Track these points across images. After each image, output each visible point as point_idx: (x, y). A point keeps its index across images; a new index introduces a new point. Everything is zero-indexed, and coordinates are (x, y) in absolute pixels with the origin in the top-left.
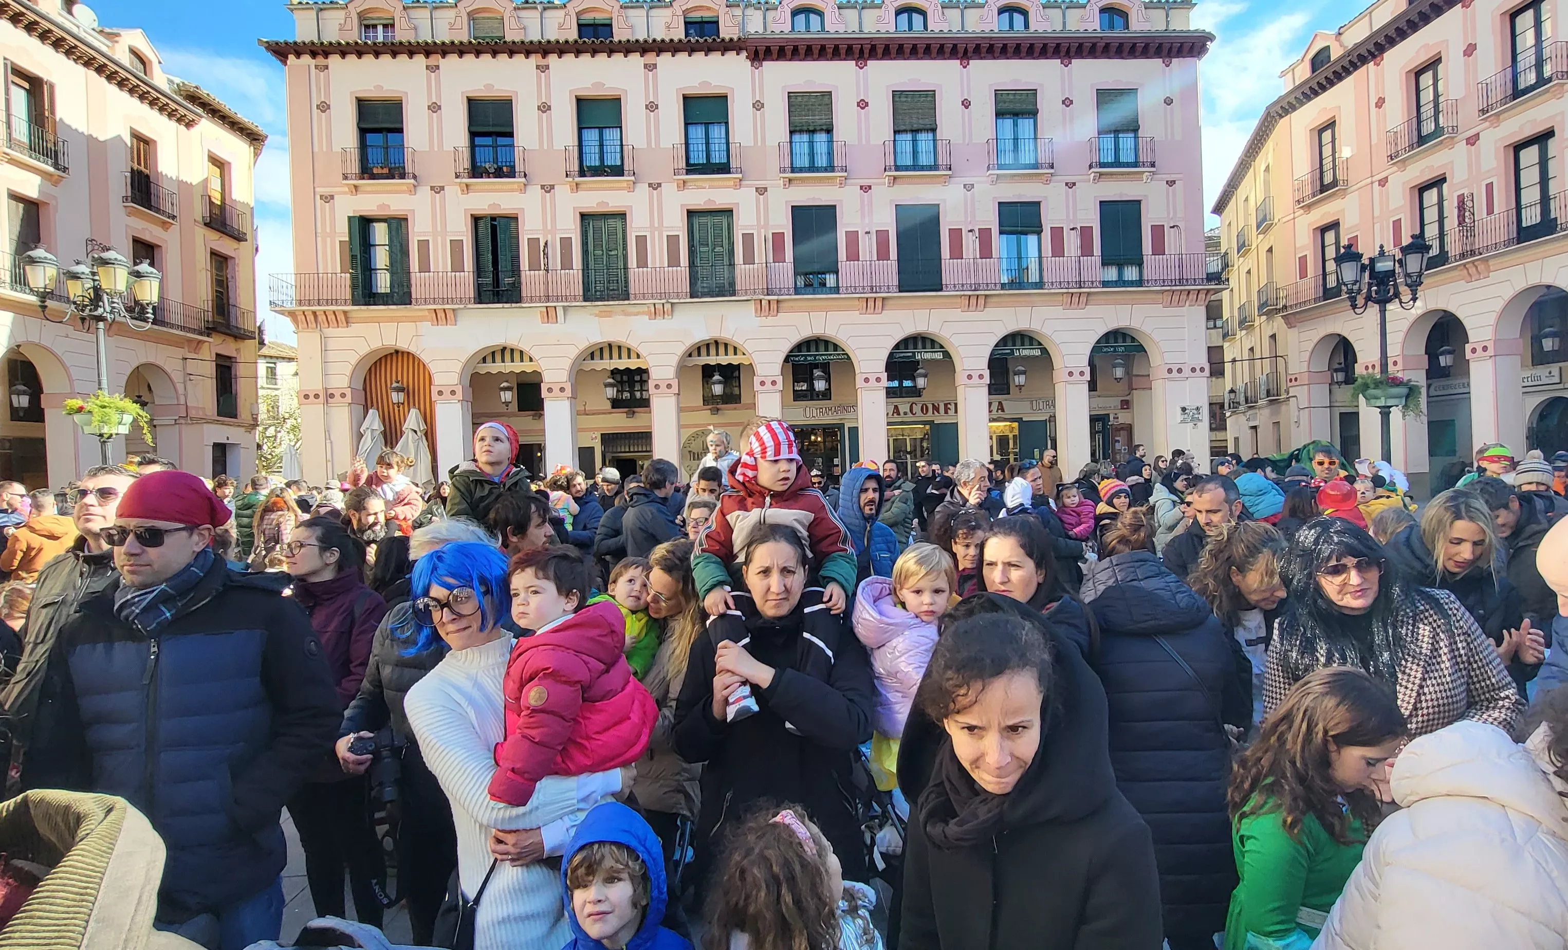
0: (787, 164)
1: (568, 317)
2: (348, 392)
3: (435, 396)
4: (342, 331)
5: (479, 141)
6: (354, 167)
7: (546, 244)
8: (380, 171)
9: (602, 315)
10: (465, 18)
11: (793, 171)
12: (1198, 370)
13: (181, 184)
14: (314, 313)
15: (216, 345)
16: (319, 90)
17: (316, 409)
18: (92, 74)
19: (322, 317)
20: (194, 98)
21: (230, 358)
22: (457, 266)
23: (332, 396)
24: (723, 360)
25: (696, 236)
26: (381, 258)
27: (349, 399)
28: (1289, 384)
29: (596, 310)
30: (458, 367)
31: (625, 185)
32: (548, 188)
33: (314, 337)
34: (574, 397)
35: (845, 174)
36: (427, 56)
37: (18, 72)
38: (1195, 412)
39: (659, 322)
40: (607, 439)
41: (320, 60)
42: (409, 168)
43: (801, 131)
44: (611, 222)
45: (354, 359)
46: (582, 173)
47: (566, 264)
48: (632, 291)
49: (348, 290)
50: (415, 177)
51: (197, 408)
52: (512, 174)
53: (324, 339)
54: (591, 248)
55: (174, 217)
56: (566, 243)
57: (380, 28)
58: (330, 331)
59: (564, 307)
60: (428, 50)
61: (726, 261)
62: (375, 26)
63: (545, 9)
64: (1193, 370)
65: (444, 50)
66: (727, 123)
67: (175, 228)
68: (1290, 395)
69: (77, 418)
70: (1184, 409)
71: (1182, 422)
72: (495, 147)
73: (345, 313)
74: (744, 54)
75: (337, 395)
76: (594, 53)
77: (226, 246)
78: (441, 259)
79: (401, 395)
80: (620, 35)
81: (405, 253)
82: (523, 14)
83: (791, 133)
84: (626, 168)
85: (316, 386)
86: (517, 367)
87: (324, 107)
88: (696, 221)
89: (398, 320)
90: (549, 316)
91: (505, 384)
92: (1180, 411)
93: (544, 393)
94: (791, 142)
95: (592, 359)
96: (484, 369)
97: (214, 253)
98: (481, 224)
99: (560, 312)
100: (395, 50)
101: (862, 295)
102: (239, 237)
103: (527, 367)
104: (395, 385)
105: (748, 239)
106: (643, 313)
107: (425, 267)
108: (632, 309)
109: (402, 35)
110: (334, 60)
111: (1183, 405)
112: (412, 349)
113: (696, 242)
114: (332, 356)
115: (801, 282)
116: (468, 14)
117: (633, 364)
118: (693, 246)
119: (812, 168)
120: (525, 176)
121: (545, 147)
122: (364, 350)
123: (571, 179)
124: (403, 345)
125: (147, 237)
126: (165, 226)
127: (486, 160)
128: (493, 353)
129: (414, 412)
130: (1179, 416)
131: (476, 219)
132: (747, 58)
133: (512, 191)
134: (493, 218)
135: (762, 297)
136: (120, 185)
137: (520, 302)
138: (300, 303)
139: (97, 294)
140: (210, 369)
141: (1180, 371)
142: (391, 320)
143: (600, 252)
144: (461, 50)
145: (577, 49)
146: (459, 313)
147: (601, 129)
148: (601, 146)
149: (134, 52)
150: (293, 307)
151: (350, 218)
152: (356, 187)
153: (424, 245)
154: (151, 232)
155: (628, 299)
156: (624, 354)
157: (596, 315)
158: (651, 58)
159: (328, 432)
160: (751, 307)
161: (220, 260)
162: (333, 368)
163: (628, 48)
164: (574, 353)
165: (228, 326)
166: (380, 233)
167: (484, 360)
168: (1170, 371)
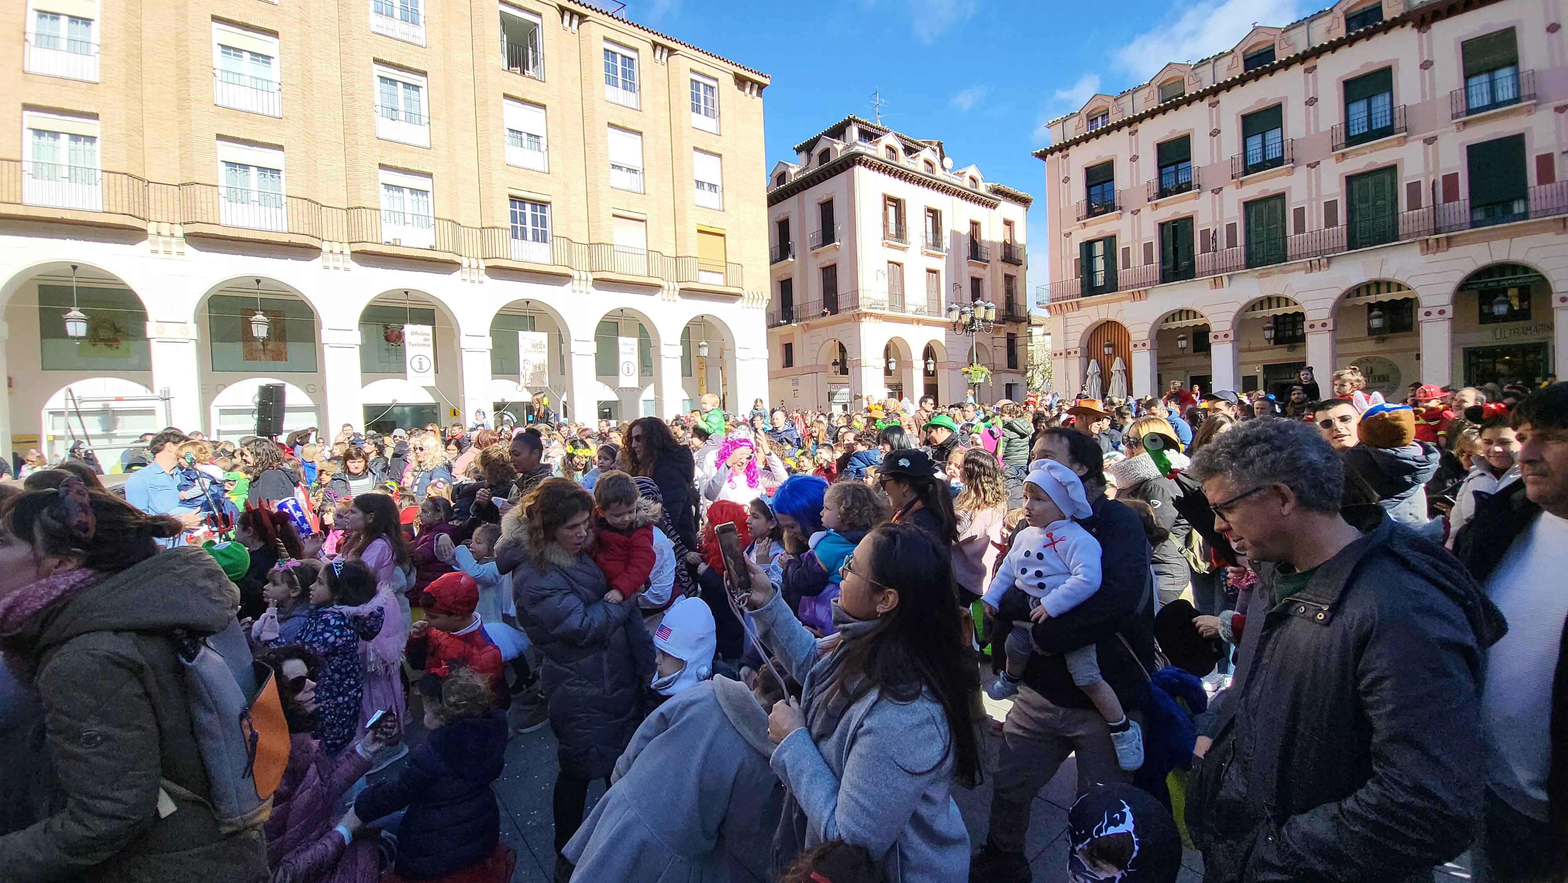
0: (1462, 108)
1: (1233, 282)
2: (1079, 350)
3: (1131, 348)
4: (1076, 313)
5: (1165, 171)
6: (1083, 211)
7: (1215, 232)
8: (1099, 210)
9: (1261, 276)
10: (1156, 90)
11: (1468, 115)
13: (991, 242)
14: (1060, 305)
15: (1007, 328)
16: (1064, 171)
17: (1061, 361)
18: (955, 198)
19: (1064, 307)
20: (997, 191)
21: (1013, 334)
22: (1148, 260)
23: (1069, 353)
24: (1385, 297)
25: (1356, 197)
26: (1100, 265)
27: (1079, 354)
29: (1257, 274)
30: (1148, 327)
31: (1284, 171)
32: (1217, 191)
33: (1059, 319)
34: (1236, 341)
35: (1534, 101)
36: (1130, 126)
37: (930, 210)
39: (1316, 275)
40: (1268, 369)
41: (1065, 152)
42: (1117, 204)
43: (1479, 73)
44: (1272, 203)
45: (1082, 329)
46: (1246, 172)
47: (1232, 243)
48: (1289, 254)
49: (1079, 288)
50: (1121, 208)
51: (999, 365)
52: (1189, 188)
53: (1065, 319)
54: (1253, 226)
55: (988, 261)
56: (1231, 228)
57: (1100, 119)
58: (1068, 315)
59: (1228, 276)
60: (1129, 123)
61: (1388, 211)
62: (1097, 118)
63: (1216, 60)
65: (1141, 119)
66: (1391, 90)
67: (988, 268)
69: (966, 376)
72: (1177, 173)
73: (1077, 302)
74: (1409, 26)
75: (1072, 353)
76: (1257, 77)
77: (1011, 270)
78: (1137, 258)
79: (1111, 349)
80: (1281, 56)
81: (1114, 258)
82: (1197, 71)
83: (1467, 78)
84: (1286, 158)
85: (1061, 348)
86: (1191, 322)
87: (1066, 180)
88: (1356, 185)
89: (1109, 302)
90: (1216, 284)
91: (1181, 336)
93: (1211, 339)
94: (1466, 87)
95: (1254, 310)
96: (1166, 326)
97: (1006, 276)
98: (1165, 227)
99: (1225, 280)
100: (1108, 131)
101: (1557, 217)
102: (1018, 263)
103: (1199, 322)
104: (1106, 343)
105: (1414, 189)
106: (1300, 269)
107: (1126, 265)
108: (1286, 268)
109: (1113, 119)
110: (1073, 150)
112: (1118, 320)
113: (1356, 202)
114: (1070, 329)
115: (1479, 216)
116: (1159, 87)
117: (1291, 310)
118: (1352, 205)
119: (1494, 104)
120: (1199, 186)
121: (1216, 161)
122: (1088, 323)
123: (1235, 180)
124: (1111, 318)
125: (977, 276)
126: (984, 267)
127: (1170, 183)
128: (1173, 315)
129: (1118, 359)
131: (1162, 226)
132: (1413, 26)
133: (1190, 199)
134: (1175, 221)
135: (1427, 237)
136: (965, 251)
137: (1194, 277)
138: (1053, 300)
139: (973, 319)
140: (1004, 342)
142: (1104, 302)
143: (1261, 228)
144: (1152, 114)
145: (1242, 81)
146: (1149, 292)
147: (1263, 134)
148: (1264, 147)
149: (972, 178)
150: (1047, 304)
151: (1081, 244)
152: (1084, 224)
153: (1126, 251)
154: (978, 272)
155: (1286, 261)
156: (1283, 303)
157: (1257, 277)
158: (1309, 64)
159: (1067, 375)
160: (1416, 248)
161: (1009, 279)
162: (1070, 336)
163: (1287, 64)
164: (1237, 307)
165: (1012, 316)
166: (1099, 248)
167: (1167, 320)
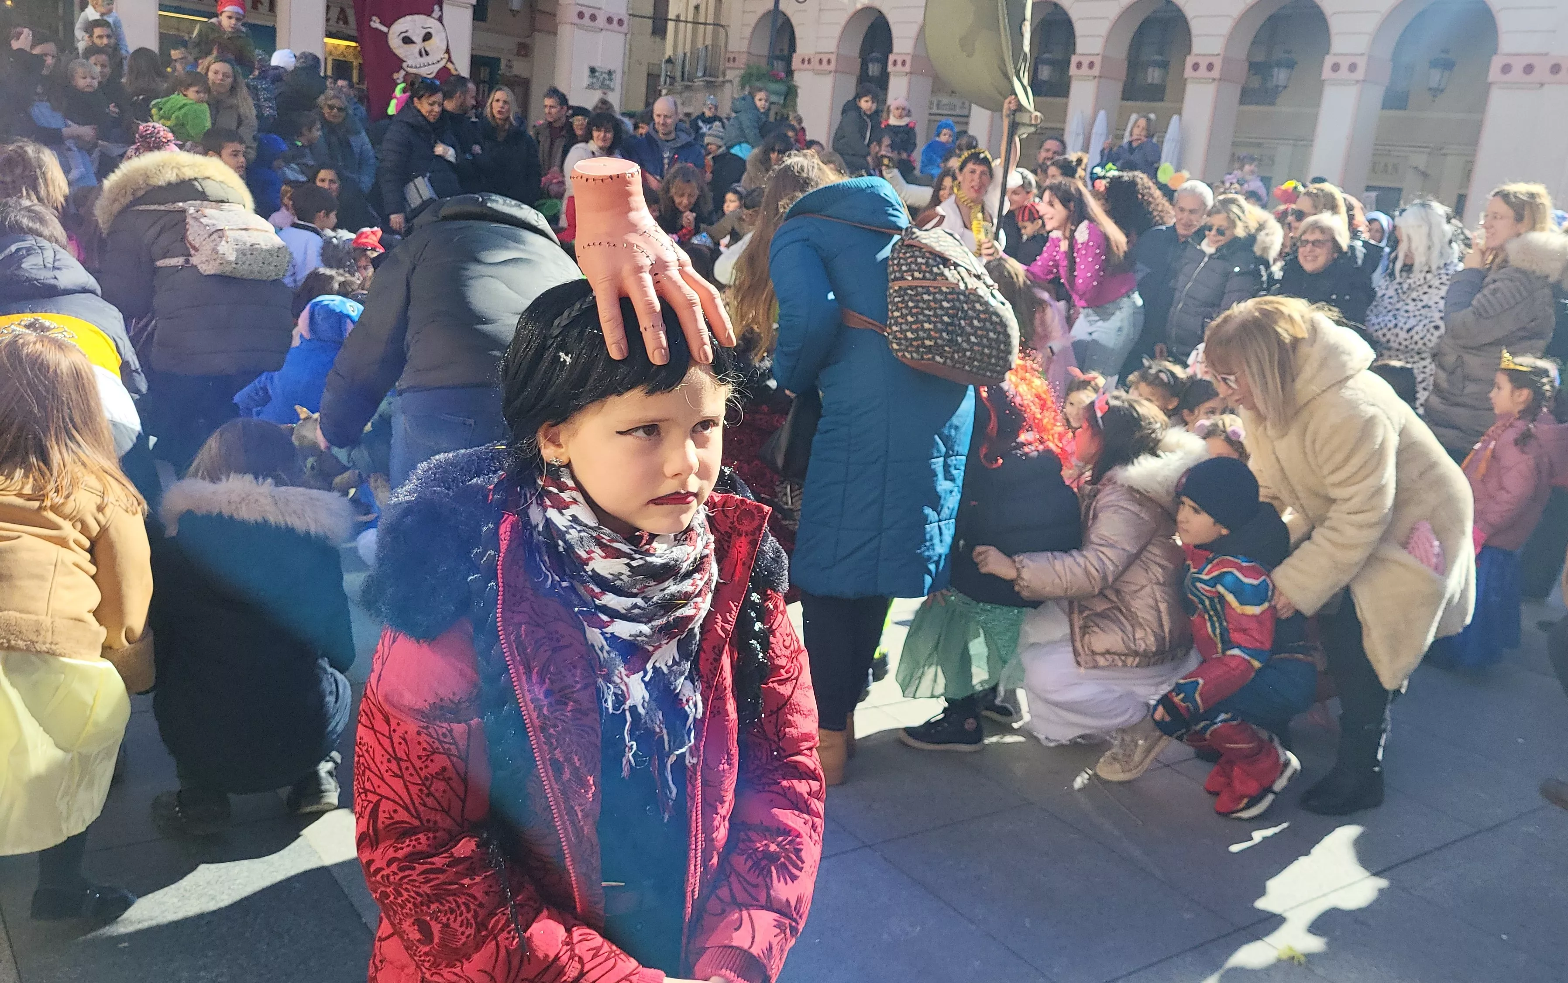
12: (615, 22)
28: (727, 65)
38: (606, 76)
64: (610, 20)
68: (727, 78)
70: (593, 70)
71: (590, 86)
92: (587, 72)
111: (593, 64)
130: (586, 79)
141: (593, 18)
168: (581, 15)
